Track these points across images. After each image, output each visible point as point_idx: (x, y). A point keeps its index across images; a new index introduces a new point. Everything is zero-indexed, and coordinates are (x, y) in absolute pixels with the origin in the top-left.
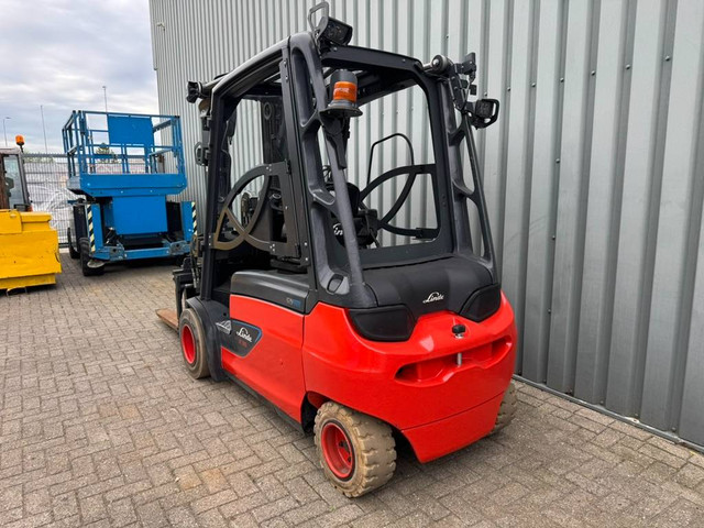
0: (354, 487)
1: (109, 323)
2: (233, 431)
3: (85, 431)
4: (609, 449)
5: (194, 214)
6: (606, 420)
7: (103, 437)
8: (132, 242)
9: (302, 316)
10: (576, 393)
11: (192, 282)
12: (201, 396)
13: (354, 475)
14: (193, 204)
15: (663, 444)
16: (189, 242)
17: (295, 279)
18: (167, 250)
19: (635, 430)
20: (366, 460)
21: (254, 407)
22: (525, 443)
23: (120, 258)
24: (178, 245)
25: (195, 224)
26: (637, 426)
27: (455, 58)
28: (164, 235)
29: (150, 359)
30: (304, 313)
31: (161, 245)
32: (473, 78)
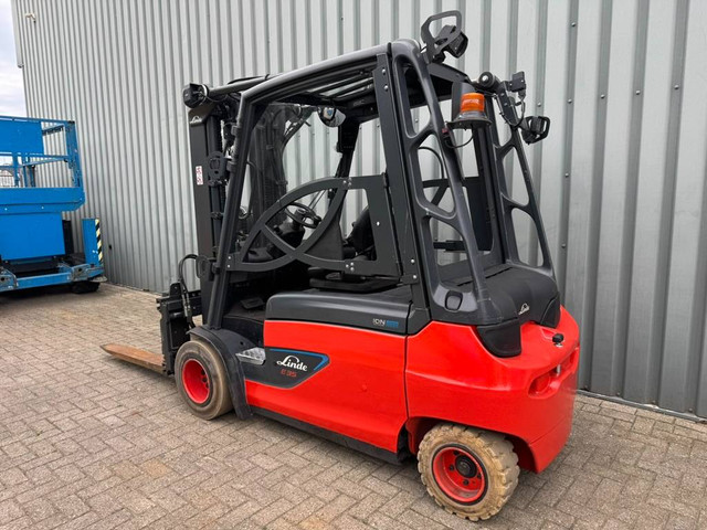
0: (485, 510)
1: (42, 367)
2: (298, 472)
3: (115, 499)
4: (651, 435)
5: (98, 233)
6: (632, 410)
7: (144, 504)
8: (23, 268)
9: (404, 337)
10: (593, 388)
11: (182, 310)
12: (228, 439)
13: (486, 497)
14: (97, 221)
15: (688, 424)
16: (93, 266)
17: (378, 298)
18: (67, 275)
19: (659, 415)
20: (504, 479)
21: (299, 443)
22: (581, 440)
23: (10, 288)
24: (80, 270)
25: (99, 244)
26: (657, 412)
27: (501, 75)
28: (59, 258)
29: (133, 405)
30: (406, 334)
31: (56, 270)
32: (522, 96)
